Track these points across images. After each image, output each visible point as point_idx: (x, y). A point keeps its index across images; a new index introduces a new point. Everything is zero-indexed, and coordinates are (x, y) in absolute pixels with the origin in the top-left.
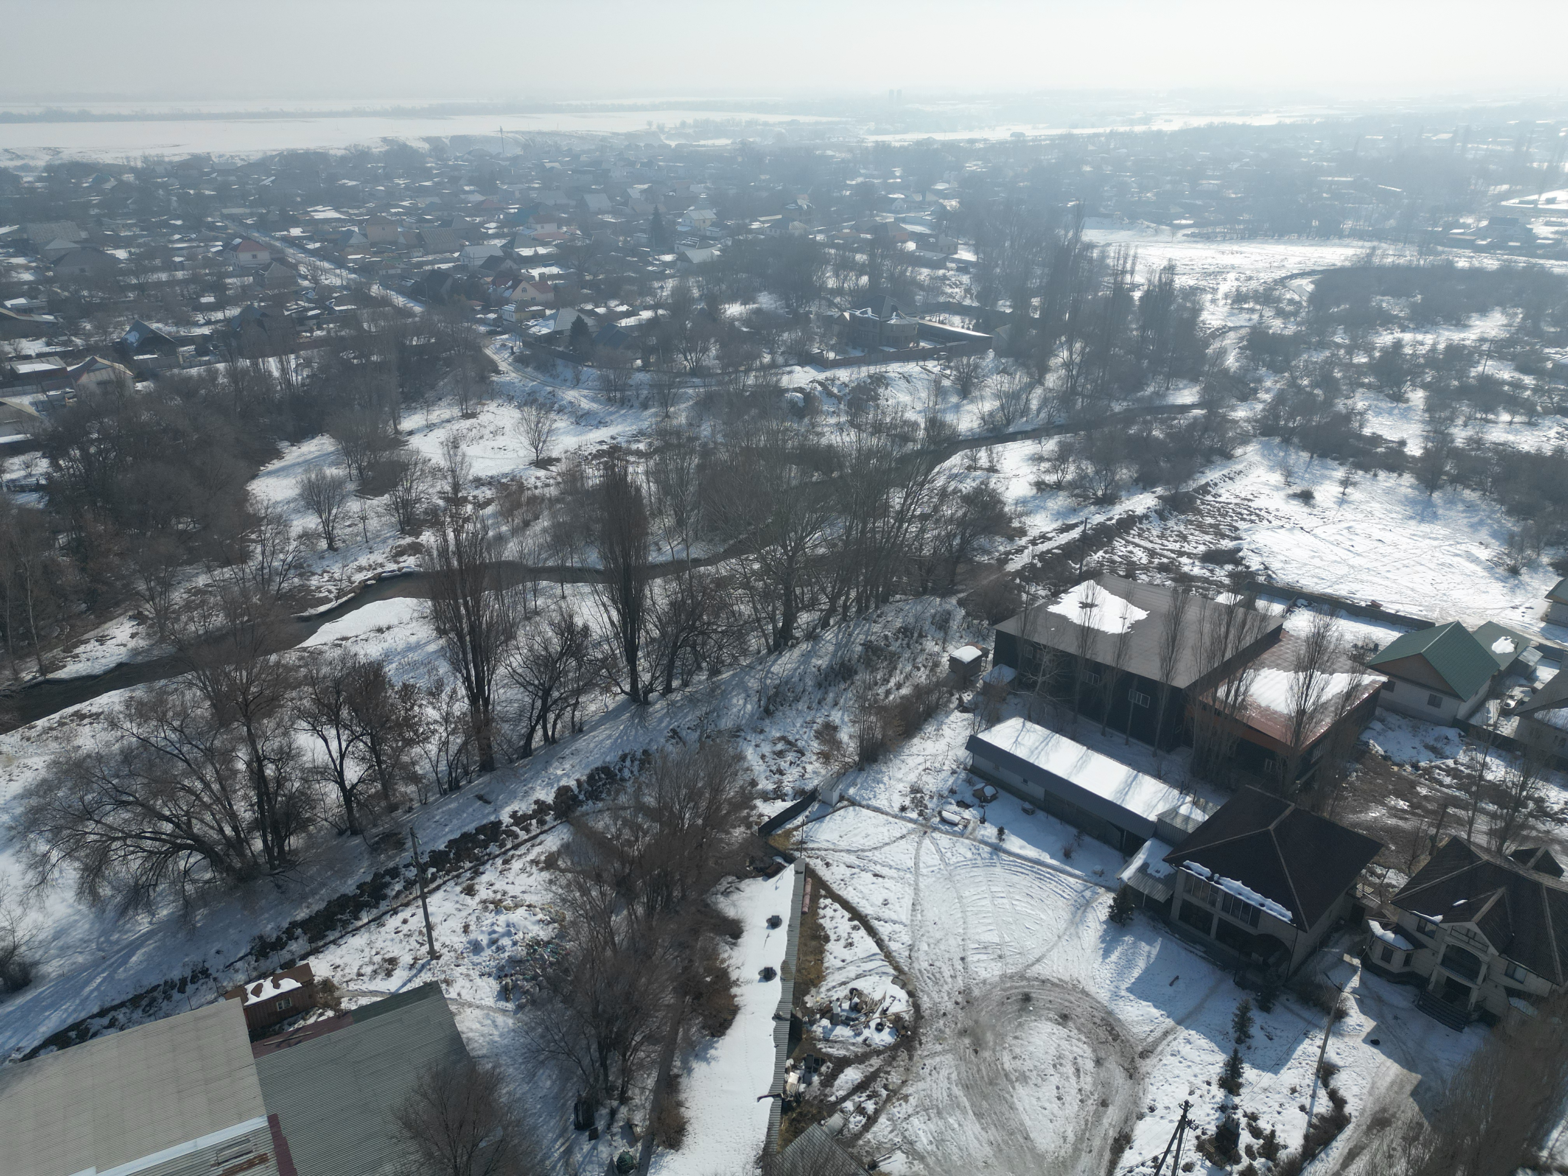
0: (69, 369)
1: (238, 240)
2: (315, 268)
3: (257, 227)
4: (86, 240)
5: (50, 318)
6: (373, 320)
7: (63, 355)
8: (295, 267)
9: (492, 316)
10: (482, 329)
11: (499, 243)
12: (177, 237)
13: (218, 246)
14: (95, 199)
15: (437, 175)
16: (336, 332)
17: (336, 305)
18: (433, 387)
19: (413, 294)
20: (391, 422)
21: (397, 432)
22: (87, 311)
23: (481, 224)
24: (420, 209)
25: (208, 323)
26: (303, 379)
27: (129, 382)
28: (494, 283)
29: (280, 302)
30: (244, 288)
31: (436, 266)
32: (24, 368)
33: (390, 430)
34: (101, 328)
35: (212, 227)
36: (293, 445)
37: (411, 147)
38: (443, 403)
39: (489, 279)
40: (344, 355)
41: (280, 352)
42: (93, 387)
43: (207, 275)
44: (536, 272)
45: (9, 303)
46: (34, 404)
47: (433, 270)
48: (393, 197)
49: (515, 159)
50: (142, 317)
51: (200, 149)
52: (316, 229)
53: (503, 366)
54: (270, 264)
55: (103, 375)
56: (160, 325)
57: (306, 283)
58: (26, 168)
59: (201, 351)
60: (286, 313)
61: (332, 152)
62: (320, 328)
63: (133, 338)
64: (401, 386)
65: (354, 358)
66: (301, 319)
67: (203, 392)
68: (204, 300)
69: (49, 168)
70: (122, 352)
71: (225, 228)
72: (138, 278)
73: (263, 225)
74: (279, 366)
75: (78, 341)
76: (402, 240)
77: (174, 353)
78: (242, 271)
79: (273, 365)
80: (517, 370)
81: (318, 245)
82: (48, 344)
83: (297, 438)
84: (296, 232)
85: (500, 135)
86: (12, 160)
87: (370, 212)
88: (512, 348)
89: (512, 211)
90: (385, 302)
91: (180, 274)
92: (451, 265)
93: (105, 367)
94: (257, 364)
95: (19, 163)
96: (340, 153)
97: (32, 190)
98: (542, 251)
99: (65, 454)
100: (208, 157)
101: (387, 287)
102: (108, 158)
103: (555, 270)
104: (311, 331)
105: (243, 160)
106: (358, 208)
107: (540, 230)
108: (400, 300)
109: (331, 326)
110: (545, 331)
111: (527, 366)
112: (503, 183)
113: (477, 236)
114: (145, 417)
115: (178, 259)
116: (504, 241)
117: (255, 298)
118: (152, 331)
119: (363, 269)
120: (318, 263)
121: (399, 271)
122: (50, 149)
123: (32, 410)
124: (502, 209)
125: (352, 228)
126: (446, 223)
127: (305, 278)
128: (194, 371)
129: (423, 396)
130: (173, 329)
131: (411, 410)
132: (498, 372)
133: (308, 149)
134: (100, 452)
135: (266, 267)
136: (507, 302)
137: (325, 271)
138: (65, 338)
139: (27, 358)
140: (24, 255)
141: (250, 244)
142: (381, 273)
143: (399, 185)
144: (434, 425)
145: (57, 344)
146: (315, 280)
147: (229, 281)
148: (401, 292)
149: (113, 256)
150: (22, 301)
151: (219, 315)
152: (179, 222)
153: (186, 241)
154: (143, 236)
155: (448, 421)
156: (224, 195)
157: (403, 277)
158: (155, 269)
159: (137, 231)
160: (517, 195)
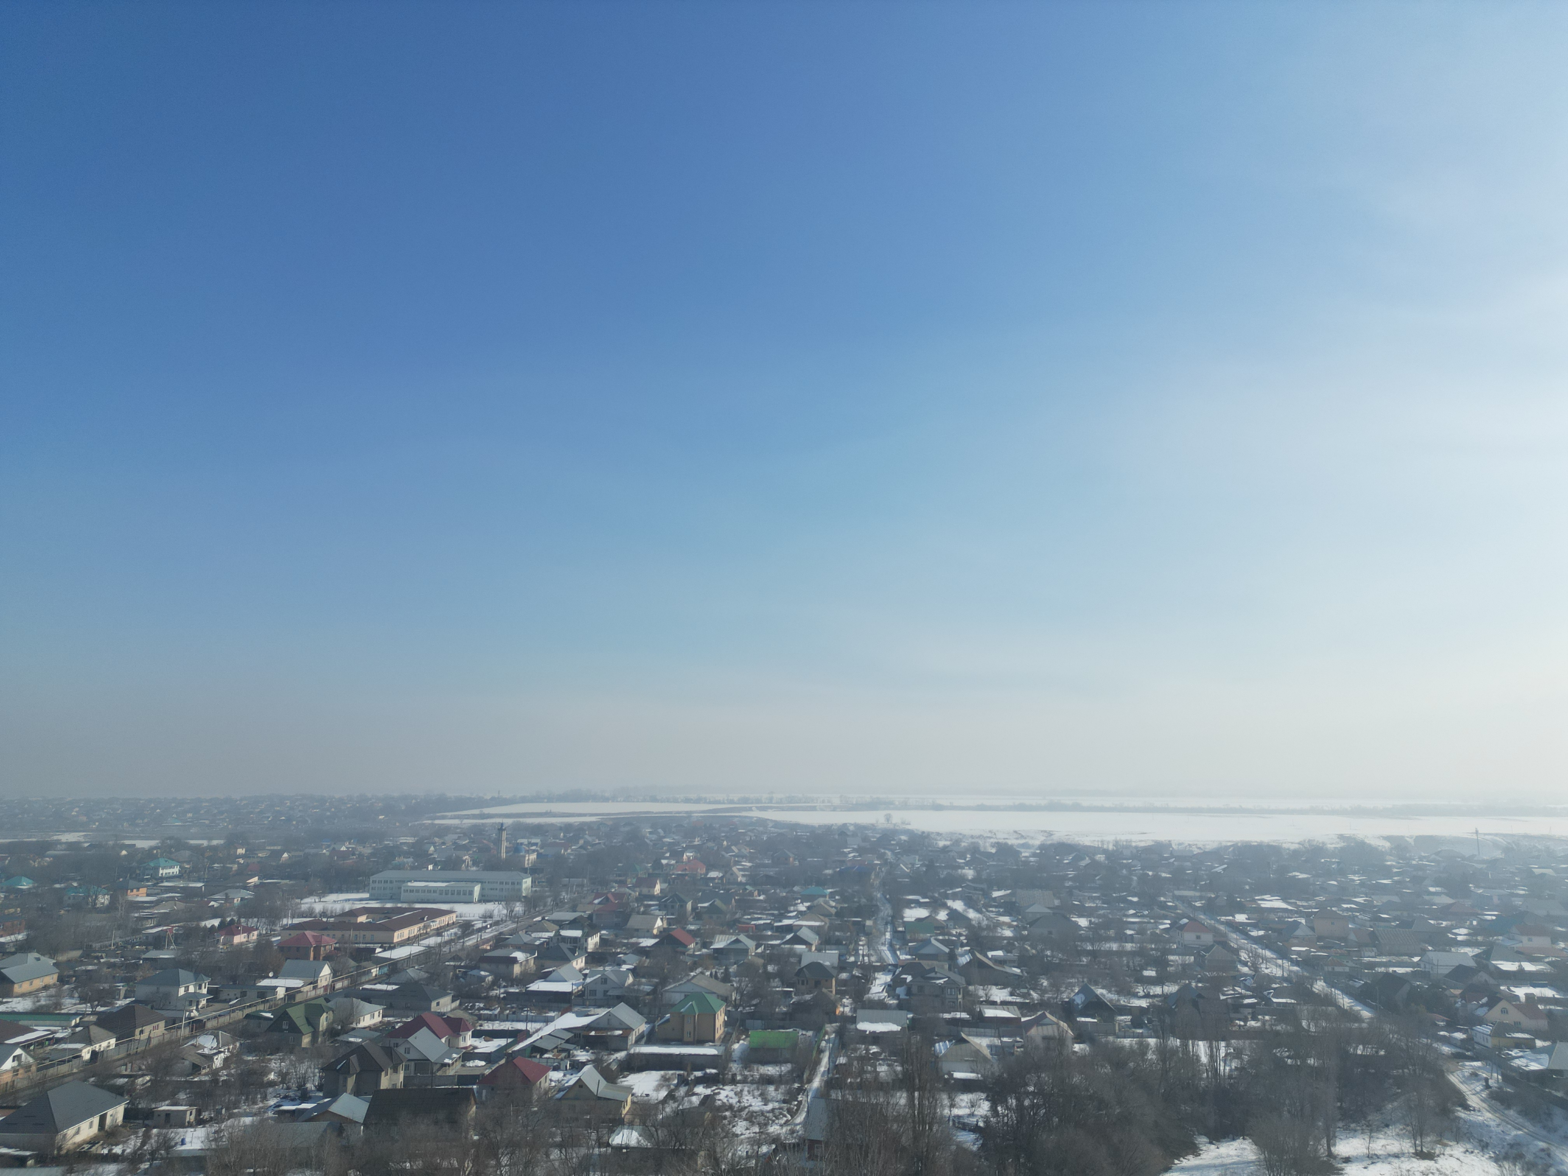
0: (1023, 1019)
1: (1185, 921)
2: (1256, 956)
3: (1206, 909)
4: (1057, 907)
5: (1017, 971)
6: (1313, 1018)
7: (1021, 1006)
8: (1236, 952)
9: (1459, 1035)
10: (1446, 1049)
11: (1471, 951)
12: (1132, 912)
13: (1166, 924)
14: (1071, 874)
15: (1398, 874)
16: (1271, 1025)
17: (1274, 997)
18: (1379, 1109)
19: (1361, 996)
20: (1324, 1141)
21: (1330, 1155)
22: (1047, 969)
23: (1449, 929)
24: (1375, 906)
25: (1147, 996)
26: (1231, 1070)
27: (1069, 1042)
28: (1462, 996)
29: (1217, 985)
30: (1184, 966)
31: (1391, 969)
32: (989, 1013)
33: (1322, 1150)
34: (1055, 986)
35: (1163, 906)
36: (1211, 1143)
37: (1370, 845)
38: (1392, 1131)
39: (1458, 992)
40: (1277, 1052)
41: (1212, 1037)
42: (1039, 1040)
43: (1152, 949)
44: (1521, 992)
45: (990, 954)
46: (990, 1047)
47: (1387, 974)
48: (1344, 892)
49: (1493, 863)
50: (1090, 981)
51: (1162, 837)
52: (1262, 917)
53: (1473, 1101)
54: (1213, 946)
55: (1049, 1031)
56: (1104, 991)
57: (1245, 970)
58: (1026, 846)
59: (1136, 1023)
60: (1222, 997)
61: (1284, 846)
62: (1254, 1018)
63: (1079, 1000)
64: (1340, 1100)
65: (1288, 1057)
66: (1236, 1006)
67: (1131, 1065)
68: (1146, 973)
69: (1042, 847)
70: (1068, 1011)
71: (1175, 908)
72: (1093, 945)
73: (1211, 908)
74: (1208, 1052)
75: (1035, 995)
76: (1352, 937)
77: (1112, 1020)
78: (1185, 950)
79: (1202, 1049)
80: (1493, 1110)
81: (1261, 933)
82: (1012, 994)
83: (1218, 1135)
84: (1241, 918)
85: (1475, 837)
86: (1017, 839)
87: (1319, 905)
88: (1486, 1080)
89: (1489, 918)
90: (1328, 1000)
91: (1129, 946)
92: (1409, 970)
93: (1052, 1023)
94: (1187, 1045)
95: (1022, 841)
96: (1293, 847)
97: (1026, 863)
98: (1528, 967)
99: (1004, 1102)
100: (1169, 844)
101: (1331, 984)
102: (1087, 841)
103: (1548, 993)
104: (1245, 1020)
105: (1200, 848)
106: (1307, 900)
107: (1525, 942)
108: (1345, 1002)
109: (1267, 1018)
110: (1534, 1066)
111: (1509, 1107)
112: (1479, 887)
113: (1444, 942)
114: (1076, 1079)
115: (1129, 932)
116: (1477, 951)
117: (1194, 977)
118: (1097, 995)
119: (1306, 962)
120: (1260, 951)
121: (1347, 970)
122: (1045, 831)
123: (987, 1052)
124: (1475, 915)
125: (1299, 920)
126: (1406, 924)
127: (1245, 964)
128: (1126, 1042)
129: (1365, 1118)
130: (1114, 997)
131: (1351, 1132)
132: (1466, 1107)
133: (1262, 842)
134: (1033, 1106)
135: (1208, 949)
136: (1481, 1022)
137: (1266, 960)
138: (1025, 991)
139: (993, 1004)
140: (1010, 915)
141: (1196, 925)
142: (1326, 968)
143: (1354, 880)
144: (1378, 1157)
145: (1018, 995)
146: (1255, 968)
147: (1171, 958)
148: (1348, 992)
149: (1076, 923)
150: (1000, 953)
151: (1158, 990)
152: (1135, 899)
153: (1139, 917)
154: (1103, 908)
155: (1396, 1156)
156: (1179, 879)
157: (1351, 977)
158: (1108, 939)
159: (1099, 903)
160: (1496, 900)
